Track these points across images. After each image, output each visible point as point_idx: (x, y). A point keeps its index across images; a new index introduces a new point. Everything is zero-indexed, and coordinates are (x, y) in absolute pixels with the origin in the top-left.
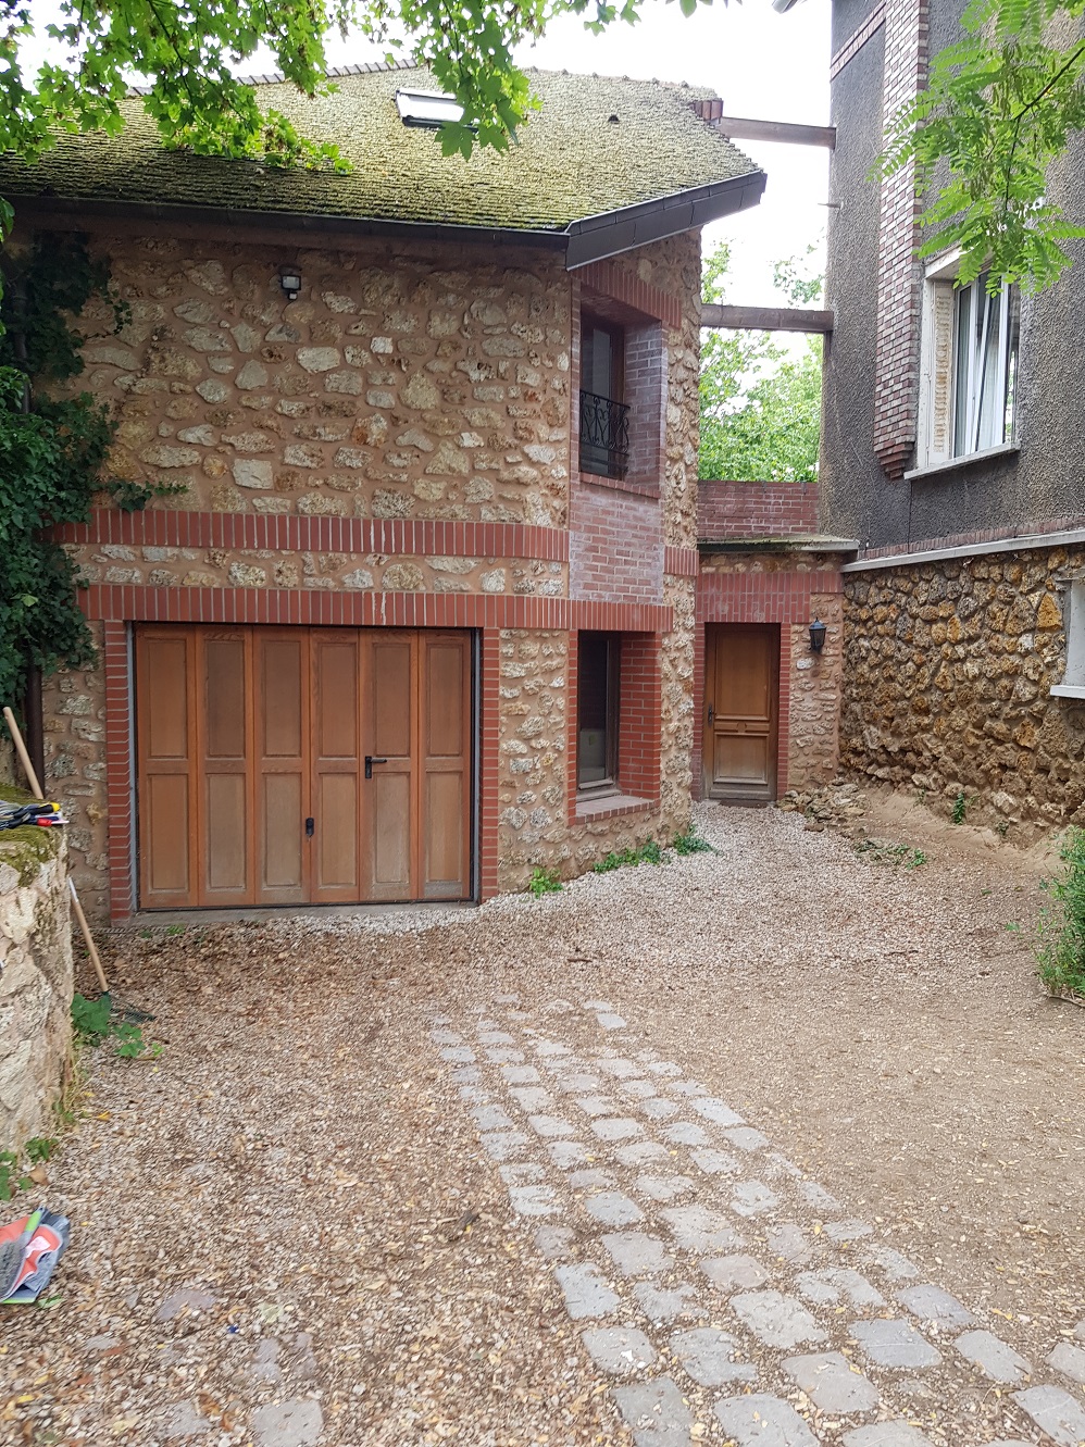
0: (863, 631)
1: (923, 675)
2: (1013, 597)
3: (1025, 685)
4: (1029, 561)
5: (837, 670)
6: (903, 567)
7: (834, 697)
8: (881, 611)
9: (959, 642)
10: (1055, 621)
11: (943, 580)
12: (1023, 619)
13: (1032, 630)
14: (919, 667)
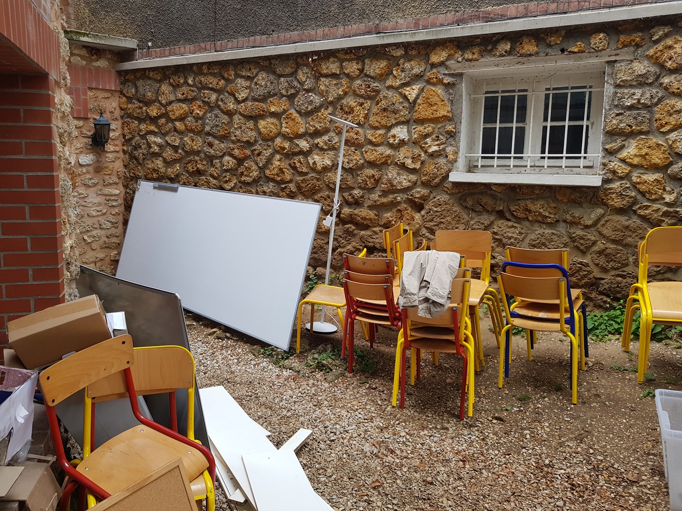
0: (153, 128)
1: (248, 169)
2: (378, 92)
3: (398, 174)
4: (402, 57)
5: (118, 166)
6: (210, 64)
7: (117, 192)
8: (178, 109)
9: (300, 136)
10: (443, 112)
11: (272, 77)
12: (395, 112)
13: (406, 123)
14: (240, 161)
